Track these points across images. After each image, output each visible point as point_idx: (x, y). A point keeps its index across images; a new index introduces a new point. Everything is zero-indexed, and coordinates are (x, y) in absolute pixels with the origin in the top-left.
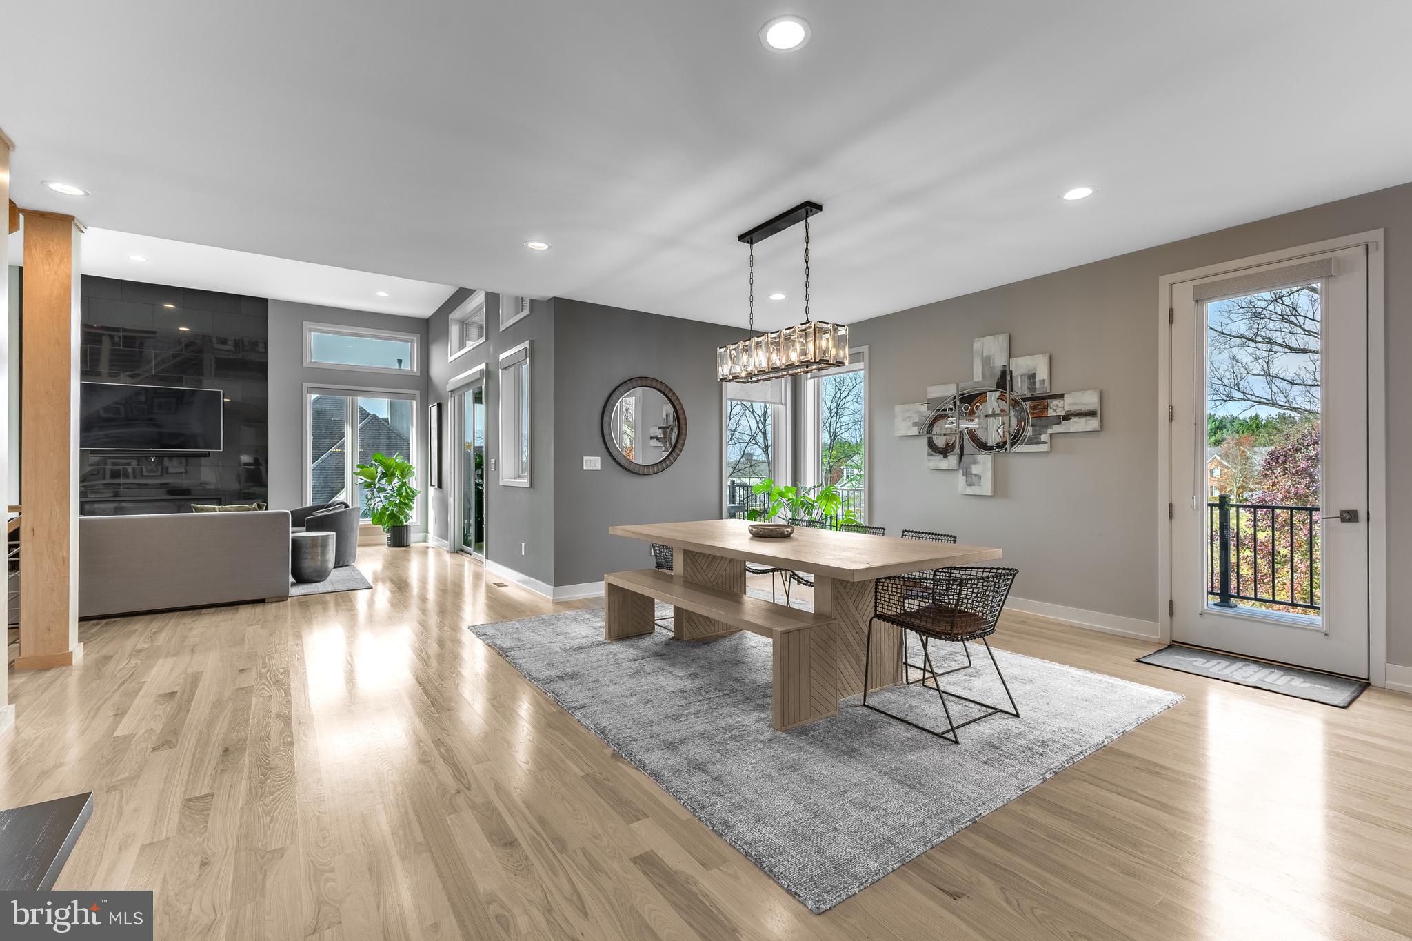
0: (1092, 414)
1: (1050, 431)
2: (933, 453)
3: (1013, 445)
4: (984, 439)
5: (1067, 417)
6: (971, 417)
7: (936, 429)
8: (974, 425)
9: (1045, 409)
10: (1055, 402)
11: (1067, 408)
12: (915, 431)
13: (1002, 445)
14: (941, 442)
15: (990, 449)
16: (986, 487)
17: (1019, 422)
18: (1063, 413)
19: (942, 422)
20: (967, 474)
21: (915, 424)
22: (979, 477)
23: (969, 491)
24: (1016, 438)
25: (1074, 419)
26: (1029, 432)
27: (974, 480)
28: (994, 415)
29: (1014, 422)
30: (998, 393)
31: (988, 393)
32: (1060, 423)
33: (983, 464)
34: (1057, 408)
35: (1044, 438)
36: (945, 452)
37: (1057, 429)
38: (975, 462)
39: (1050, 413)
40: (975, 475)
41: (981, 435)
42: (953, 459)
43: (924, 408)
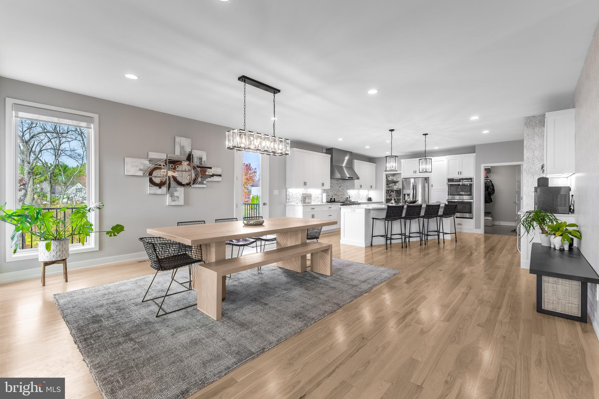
0: (220, 175)
1: (207, 180)
2: (152, 185)
3: (193, 184)
4: (180, 181)
5: (213, 176)
6: (174, 171)
7: (155, 173)
8: (175, 174)
9: (206, 171)
10: (209, 170)
11: (213, 173)
12: (141, 173)
13: (188, 184)
14: (157, 180)
15: (183, 185)
16: (181, 202)
17: (196, 176)
18: (211, 174)
19: (158, 171)
20: (172, 196)
21: (140, 170)
22: (178, 197)
23: (173, 203)
24: (195, 181)
25: (215, 177)
26: (199, 179)
27: (176, 198)
28: (185, 171)
29: (193, 176)
30: (188, 162)
31: (183, 162)
32: (210, 178)
33: (180, 191)
34: (209, 172)
35: (205, 182)
36: (160, 185)
37: (209, 179)
38: (176, 191)
39: (207, 173)
40: (176, 196)
41: (179, 179)
42: (164, 189)
43: (147, 162)
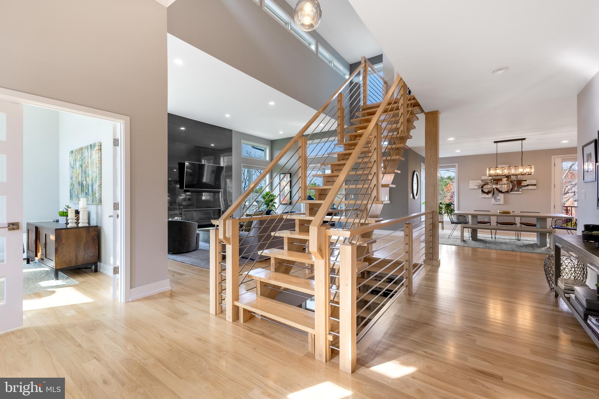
0: (535, 185)
1: (522, 189)
2: (482, 193)
3: (511, 192)
4: (501, 190)
5: (528, 185)
6: (497, 185)
7: (484, 187)
8: (498, 186)
9: (521, 183)
10: (524, 182)
11: (528, 183)
12: (477, 187)
13: (507, 192)
14: (486, 191)
15: (504, 193)
16: (502, 202)
17: (513, 186)
18: (526, 185)
19: (486, 185)
20: (495, 199)
21: (477, 186)
22: (499, 200)
23: (496, 203)
24: (512, 190)
25: (529, 186)
26: (516, 189)
27: (498, 200)
28: (505, 184)
29: (511, 186)
30: (506, 179)
31: (503, 179)
32: (525, 187)
33: (501, 196)
34: (524, 183)
35: (520, 190)
36: (488, 193)
37: (524, 188)
38: (498, 196)
39: (522, 184)
40: (498, 199)
41: (500, 189)
42: (490, 195)
43: (480, 182)
